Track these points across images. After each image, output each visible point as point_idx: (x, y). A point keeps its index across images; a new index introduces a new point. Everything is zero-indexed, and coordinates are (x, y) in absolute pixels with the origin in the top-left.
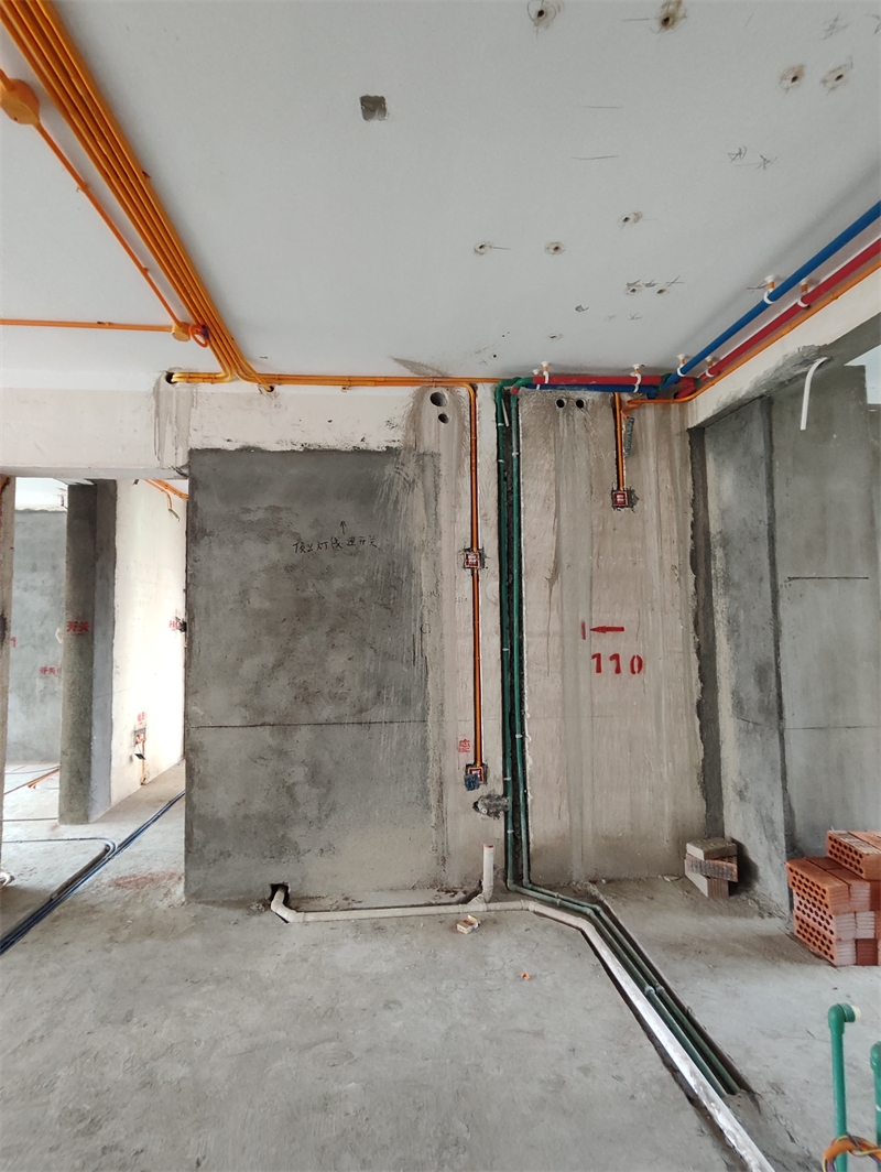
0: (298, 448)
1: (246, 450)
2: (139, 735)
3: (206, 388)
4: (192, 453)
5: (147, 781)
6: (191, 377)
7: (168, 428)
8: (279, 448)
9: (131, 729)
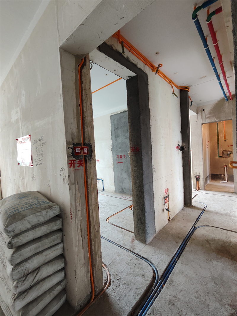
2: (166, 199)
5: (171, 219)
9: (163, 197)
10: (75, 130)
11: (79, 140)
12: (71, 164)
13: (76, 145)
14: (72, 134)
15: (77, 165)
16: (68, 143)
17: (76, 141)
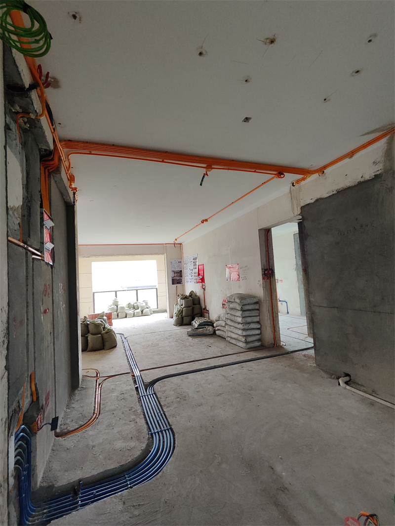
0: (335, 192)
1: (317, 200)
3: (303, 183)
4: (302, 208)
6: (298, 181)
7: (295, 202)
8: (328, 195)
10: (265, 263)
11: (267, 267)
12: (263, 278)
13: (266, 270)
14: (264, 265)
15: (266, 279)
16: (262, 269)
17: (265, 268)
